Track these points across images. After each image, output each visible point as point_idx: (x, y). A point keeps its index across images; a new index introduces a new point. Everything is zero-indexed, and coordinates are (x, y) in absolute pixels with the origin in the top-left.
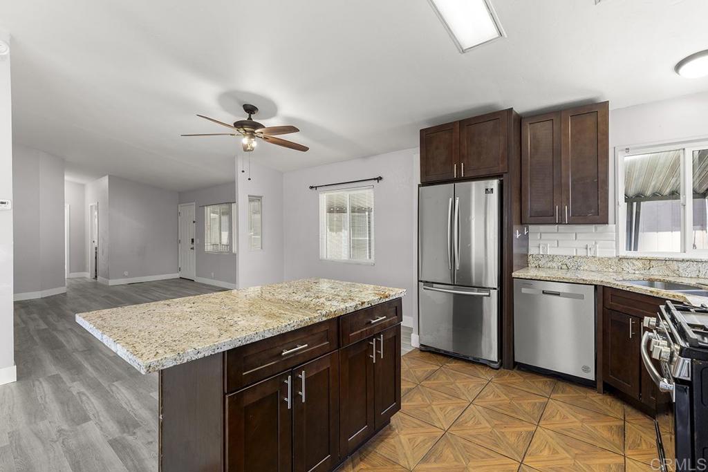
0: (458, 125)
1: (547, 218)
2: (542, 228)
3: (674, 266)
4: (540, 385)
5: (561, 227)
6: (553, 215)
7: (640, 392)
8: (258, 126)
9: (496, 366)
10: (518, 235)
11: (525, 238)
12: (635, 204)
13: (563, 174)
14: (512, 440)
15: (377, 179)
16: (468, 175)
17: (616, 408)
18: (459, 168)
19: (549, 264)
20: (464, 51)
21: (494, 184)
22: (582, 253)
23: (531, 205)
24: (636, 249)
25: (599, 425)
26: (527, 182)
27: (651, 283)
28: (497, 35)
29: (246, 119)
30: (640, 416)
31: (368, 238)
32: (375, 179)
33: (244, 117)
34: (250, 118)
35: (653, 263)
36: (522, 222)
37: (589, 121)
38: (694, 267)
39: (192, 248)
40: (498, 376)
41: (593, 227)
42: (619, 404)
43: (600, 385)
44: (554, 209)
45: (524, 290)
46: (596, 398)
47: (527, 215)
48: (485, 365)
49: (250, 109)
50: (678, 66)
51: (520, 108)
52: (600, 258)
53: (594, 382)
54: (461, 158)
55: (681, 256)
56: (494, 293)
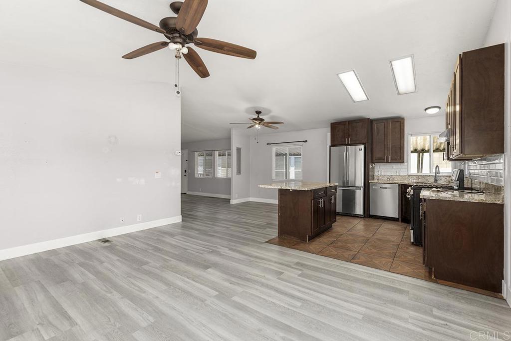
0: (347, 123)
1: (382, 160)
2: (380, 164)
3: (427, 178)
5: (387, 164)
6: (384, 159)
8: (262, 120)
9: (363, 216)
10: (371, 167)
11: (373, 168)
12: (421, 154)
13: (388, 144)
15: (305, 141)
16: (352, 143)
17: (405, 225)
18: (348, 140)
19: (383, 178)
20: (354, 102)
21: (362, 147)
22: (395, 174)
23: (377, 155)
24: (421, 172)
26: (374, 146)
28: (367, 100)
32: (303, 141)
33: (256, 117)
34: (258, 117)
36: (372, 162)
37: (397, 125)
38: (433, 178)
39: (185, 175)
40: (364, 219)
41: (399, 164)
43: (400, 219)
44: (384, 157)
45: (374, 187)
46: (399, 223)
47: (374, 159)
48: (358, 217)
49: (258, 113)
50: (426, 110)
51: (371, 117)
52: (402, 176)
53: (398, 219)
54: (349, 136)
55: (430, 174)
56: (362, 189)
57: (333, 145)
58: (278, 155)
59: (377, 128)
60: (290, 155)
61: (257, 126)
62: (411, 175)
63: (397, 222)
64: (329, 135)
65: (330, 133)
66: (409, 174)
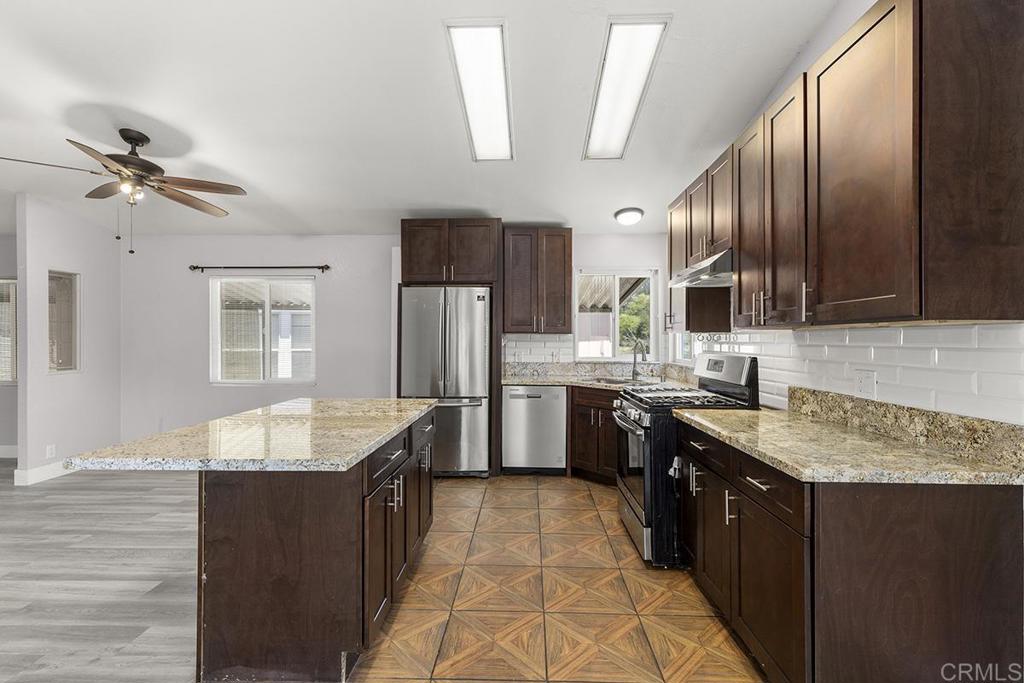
0: (447, 225)
1: (525, 327)
3: (609, 367)
4: (527, 482)
5: (538, 336)
6: (531, 325)
7: (598, 466)
8: (151, 169)
9: (486, 475)
10: (503, 343)
13: (540, 288)
14: (527, 522)
15: (322, 268)
16: (458, 280)
17: (582, 484)
18: (449, 270)
19: (524, 371)
20: (476, 161)
21: (485, 291)
22: (549, 359)
23: (516, 312)
25: (576, 497)
27: (599, 380)
28: (509, 158)
29: (126, 153)
30: (597, 485)
31: (261, 350)
32: (319, 268)
33: (124, 149)
34: (133, 152)
35: (597, 366)
36: (507, 331)
37: (558, 243)
38: (620, 367)
40: (490, 483)
41: (557, 337)
42: (583, 482)
43: (569, 471)
44: (532, 318)
46: (568, 481)
47: (508, 323)
48: (478, 477)
49: (134, 138)
50: (617, 214)
52: (563, 364)
53: (565, 470)
54: (450, 260)
55: (613, 360)
56: (485, 402)
57: (407, 282)
58: (232, 305)
59: (515, 247)
60: (274, 307)
61: (126, 188)
62: (581, 363)
63: (564, 479)
64: (397, 253)
65: (399, 249)
66: (577, 360)
